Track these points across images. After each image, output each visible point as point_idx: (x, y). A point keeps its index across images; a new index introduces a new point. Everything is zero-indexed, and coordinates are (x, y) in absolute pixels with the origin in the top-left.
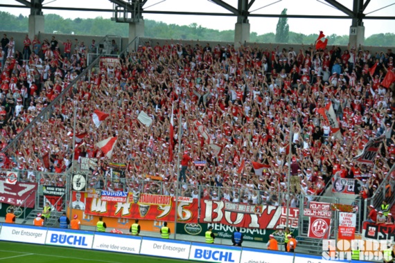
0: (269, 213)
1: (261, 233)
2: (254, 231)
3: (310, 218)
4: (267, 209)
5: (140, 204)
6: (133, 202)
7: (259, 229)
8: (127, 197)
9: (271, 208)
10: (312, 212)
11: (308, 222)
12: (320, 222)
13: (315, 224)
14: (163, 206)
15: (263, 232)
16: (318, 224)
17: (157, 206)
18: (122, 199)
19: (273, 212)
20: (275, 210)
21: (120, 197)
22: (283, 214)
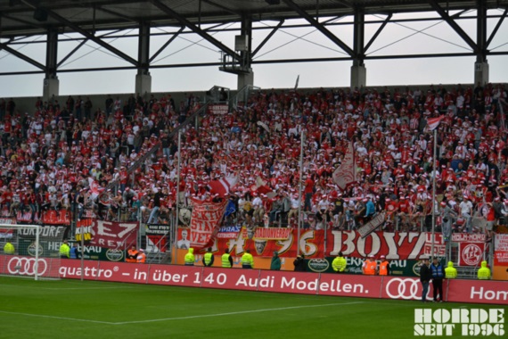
0: (410, 241)
1: (401, 266)
2: (392, 263)
3: (459, 244)
4: (407, 237)
5: (256, 239)
6: (247, 238)
7: (398, 260)
8: (240, 232)
9: (412, 235)
10: (462, 237)
11: (457, 248)
12: (472, 248)
13: (466, 251)
14: (283, 241)
15: (402, 264)
16: (470, 250)
17: (275, 241)
18: (233, 235)
19: (416, 239)
20: (418, 237)
21: (233, 232)
22: (427, 241)
